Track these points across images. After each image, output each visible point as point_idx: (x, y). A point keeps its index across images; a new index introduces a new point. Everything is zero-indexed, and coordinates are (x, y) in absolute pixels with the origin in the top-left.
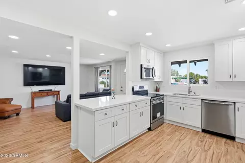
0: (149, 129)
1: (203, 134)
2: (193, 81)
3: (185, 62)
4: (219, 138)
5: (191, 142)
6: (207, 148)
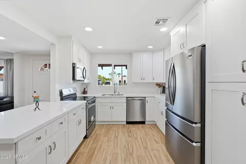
0: (86, 137)
1: (128, 125)
2: (101, 82)
3: (110, 65)
4: (138, 125)
5: (124, 135)
6: (135, 135)
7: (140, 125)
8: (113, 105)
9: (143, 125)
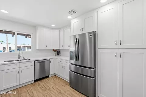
7: (46, 79)
8: (21, 69)
9: (48, 79)
